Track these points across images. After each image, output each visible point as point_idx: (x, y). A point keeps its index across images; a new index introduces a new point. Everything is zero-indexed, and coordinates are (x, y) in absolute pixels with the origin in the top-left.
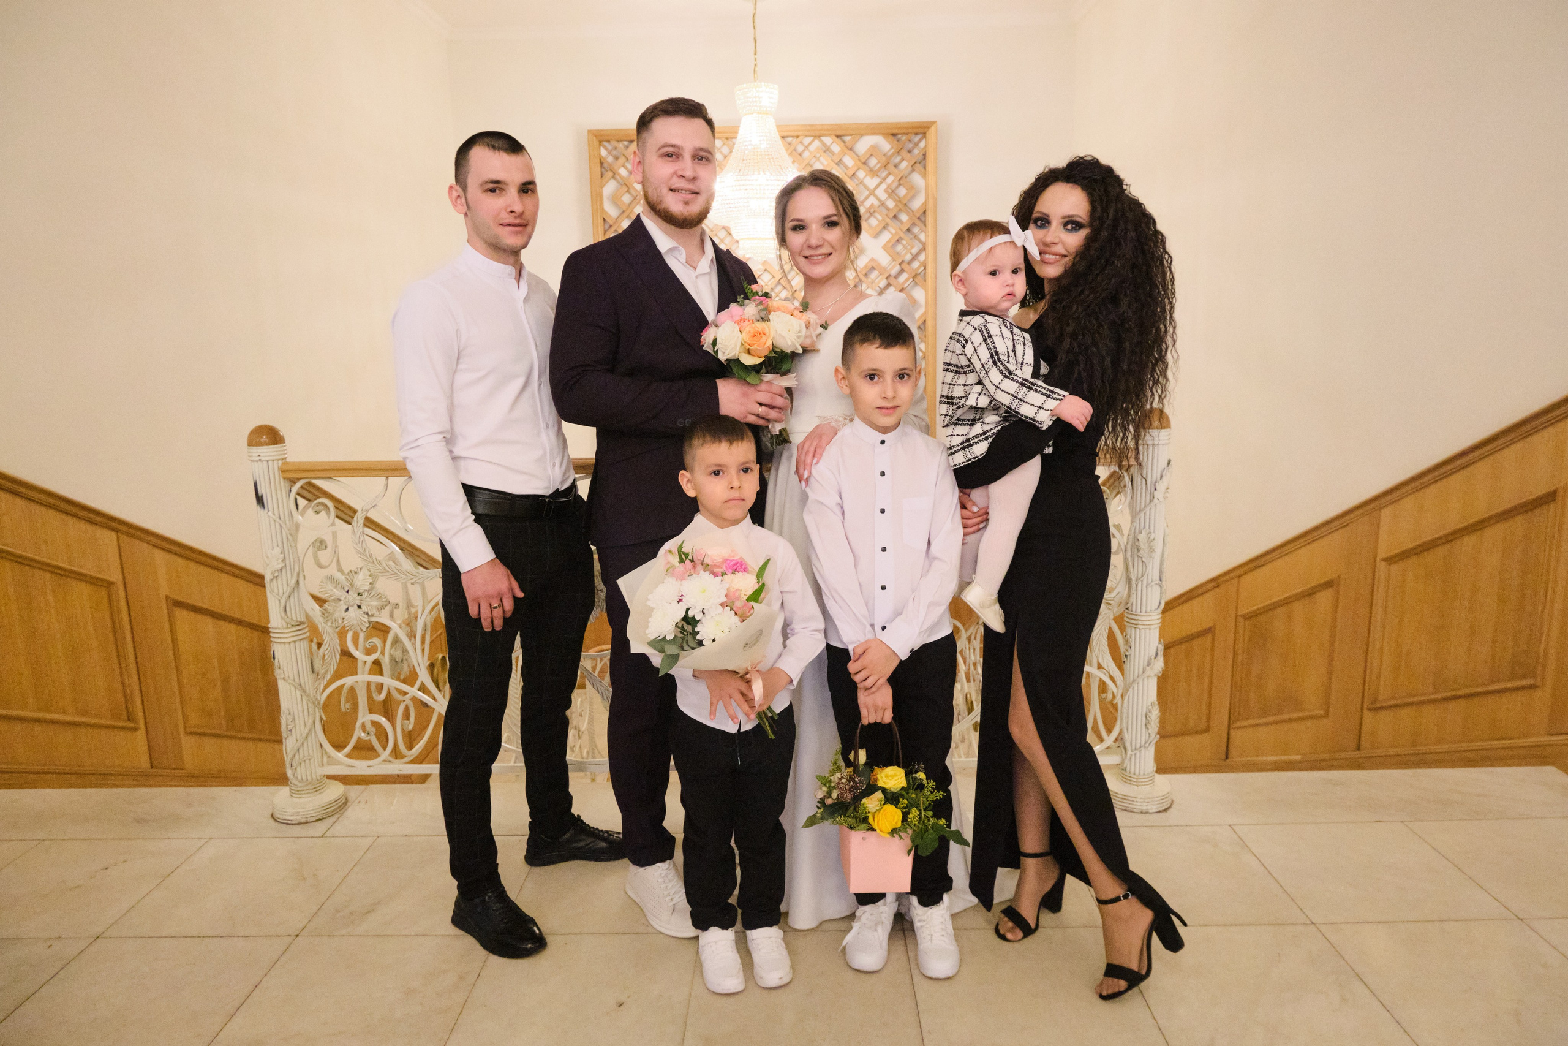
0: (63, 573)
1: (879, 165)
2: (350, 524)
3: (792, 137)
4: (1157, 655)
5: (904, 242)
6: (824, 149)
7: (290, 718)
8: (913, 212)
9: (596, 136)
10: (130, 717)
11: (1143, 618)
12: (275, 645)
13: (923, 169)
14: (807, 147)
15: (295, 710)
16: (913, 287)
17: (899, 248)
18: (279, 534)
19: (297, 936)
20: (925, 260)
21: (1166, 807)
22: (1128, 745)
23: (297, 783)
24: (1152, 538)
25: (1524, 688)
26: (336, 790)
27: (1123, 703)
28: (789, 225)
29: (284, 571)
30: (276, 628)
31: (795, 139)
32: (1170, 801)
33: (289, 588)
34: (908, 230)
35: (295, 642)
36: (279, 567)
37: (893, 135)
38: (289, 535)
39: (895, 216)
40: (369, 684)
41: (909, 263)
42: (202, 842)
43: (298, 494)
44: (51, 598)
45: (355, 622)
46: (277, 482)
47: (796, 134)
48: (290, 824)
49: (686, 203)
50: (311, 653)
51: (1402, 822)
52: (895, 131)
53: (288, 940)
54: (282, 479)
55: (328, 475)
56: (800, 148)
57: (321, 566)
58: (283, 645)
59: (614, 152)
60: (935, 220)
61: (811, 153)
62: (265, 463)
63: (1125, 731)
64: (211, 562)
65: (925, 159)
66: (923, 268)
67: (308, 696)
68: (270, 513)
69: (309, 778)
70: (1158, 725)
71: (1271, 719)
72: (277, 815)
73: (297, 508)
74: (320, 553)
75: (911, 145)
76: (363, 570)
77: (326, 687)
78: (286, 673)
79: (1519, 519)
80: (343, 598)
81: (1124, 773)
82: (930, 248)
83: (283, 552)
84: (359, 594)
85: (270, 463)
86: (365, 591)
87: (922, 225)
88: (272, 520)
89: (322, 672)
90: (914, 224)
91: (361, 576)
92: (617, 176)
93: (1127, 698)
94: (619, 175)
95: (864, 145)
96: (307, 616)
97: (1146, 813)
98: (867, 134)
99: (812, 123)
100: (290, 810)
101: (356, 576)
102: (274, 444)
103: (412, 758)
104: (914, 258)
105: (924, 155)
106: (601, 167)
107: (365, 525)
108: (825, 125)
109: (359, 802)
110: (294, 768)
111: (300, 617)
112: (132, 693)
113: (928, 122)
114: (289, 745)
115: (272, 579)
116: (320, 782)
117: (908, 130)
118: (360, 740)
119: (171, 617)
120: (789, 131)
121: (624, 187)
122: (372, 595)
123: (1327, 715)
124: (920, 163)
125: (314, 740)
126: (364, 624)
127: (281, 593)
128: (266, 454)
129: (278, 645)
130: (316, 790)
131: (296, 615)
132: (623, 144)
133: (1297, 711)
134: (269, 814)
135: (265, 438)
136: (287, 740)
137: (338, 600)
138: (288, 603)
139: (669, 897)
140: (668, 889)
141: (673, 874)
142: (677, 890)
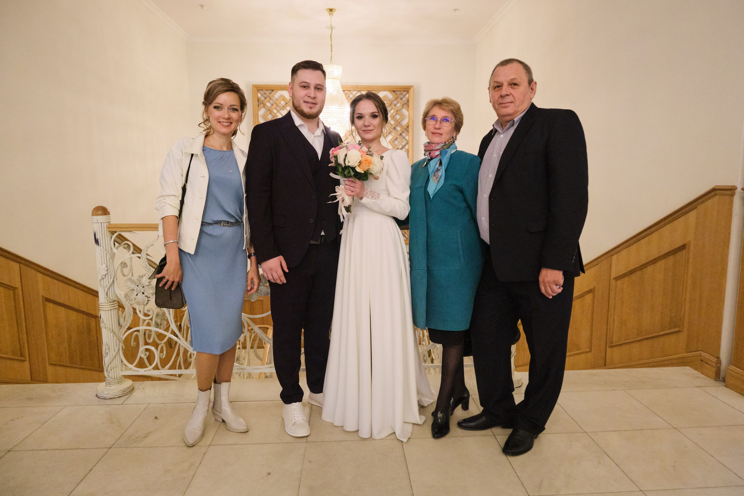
2: (140, 253)
3: (348, 91)
5: (399, 140)
7: (107, 347)
8: (403, 126)
9: (256, 88)
10: (22, 355)
12: (101, 311)
13: (407, 107)
15: (110, 343)
17: (396, 142)
18: (105, 257)
19: (110, 448)
20: (408, 148)
21: (520, 385)
23: (109, 380)
25: (675, 332)
26: (129, 383)
28: (356, 116)
29: (107, 276)
30: (102, 303)
31: (349, 92)
32: (521, 383)
33: (109, 284)
34: (400, 134)
35: (111, 310)
36: (105, 273)
37: (394, 91)
38: (110, 258)
39: (394, 128)
42: (61, 408)
43: (115, 241)
45: (141, 301)
46: (105, 233)
47: (349, 89)
48: (106, 399)
49: (311, 108)
50: (119, 316)
51: (624, 390)
52: (395, 90)
53: (106, 450)
54: (108, 232)
55: (131, 230)
57: (124, 275)
58: (105, 311)
59: (265, 95)
60: (413, 129)
62: (100, 224)
65: (408, 102)
67: (116, 336)
68: (102, 248)
69: (116, 377)
72: (99, 395)
73: (114, 247)
74: (124, 269)
75: (402, 96)
77: (125, 332)
78: (106, 325)
80: (135, 289)
82: (410, 143)
83: (107, 266)
84: (143, 287)
85: (102, 224)
86: (146, 285)
87: (407, 132)
88: (102, 251)
89: (123, 325)
90: (403, 132)
91: (144, 278)
92: (265, 106)
94: (267, 106)
96: (117, 297)
98: (382, 91)
99: (357, 85)
100: (106, 392)
101: (142, 278)
102: (105, 215)
105: (408, 101)
106: (258, 102)
109: (140, 389)
110: (108, 371)
111: (114, 298)
112: (23, 343)
113: (409, 86)
114: (106, 360)
115: (101, 278)
116: (121, 379)
117: (401, 90)
118: (141, 357)
119: (44, 306)
120: (346, 88)
121: (269, 111)
122: (150, 287)
123: (590, 351)
124: (406, 104)
125: (118, 358)
126: (145, 301)
127: (105, 286)
128: (101, 219)
129: (103, 311)
130: (118, 383)
131: (112, 297)
132: (269, 92)
133: (577, 350)
134: (95, 394)
135: (100, 212)
136: (105, 358)
137: (133, 290)
138: (108, 291)
139: (294, 418)
140: (295, 414)
141: (299, 408)
142: (299, 415)
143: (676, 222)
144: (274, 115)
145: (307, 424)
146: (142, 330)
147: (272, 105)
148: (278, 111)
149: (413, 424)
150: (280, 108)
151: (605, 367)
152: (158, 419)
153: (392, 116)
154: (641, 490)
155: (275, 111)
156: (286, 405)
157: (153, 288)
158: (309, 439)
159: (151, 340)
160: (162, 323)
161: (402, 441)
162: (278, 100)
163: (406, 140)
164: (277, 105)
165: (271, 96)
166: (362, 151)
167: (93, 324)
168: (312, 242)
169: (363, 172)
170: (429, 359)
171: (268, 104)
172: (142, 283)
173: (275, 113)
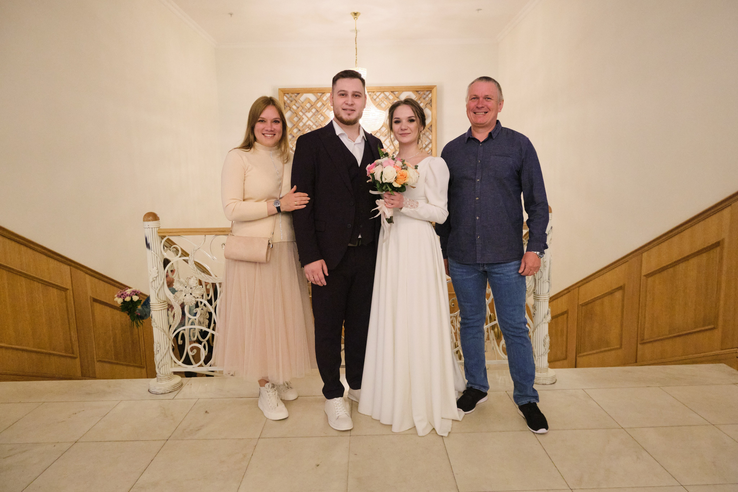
0: (46, 284)
2: (188, 257)
3: (372, 92)
4: (548, 313)
6: (386, 97)
7: (159, 345)
9: (282, 91)
10: (73, 353)
11: (542, 297)
12: (152, 311)
13: (430, 107)
14: (378, 97)
15: (161, 341)
18: (156, 261)
19: (167, 440)
20: (432, 147)
21: (554, 382)
23: (160, 376)
24: (545, 261)
25: (709, 329)
26: (178, 379)
27: (533, 335)
28: (393, 121)
29: (157, 278)
32: (555, 379)
33: (160, 285)
35: (161, 310)
36: (156, 276)
37: (417, 91)
42: (118, 402)
43: (164, 243)
44: (41, 294)
45: (189, 301)
46: (156, 237)
48: (158, 394)
49: (349, 115)
51: (658, 387)
52: (418, 90)
53: (163, 442)
54: (158, 236)
55: (179, 234)
56: (375, 97)
58: (156, 311)
59: (291, 99)
60: (436, 129)
61: (380, 99)
62: (151, 229)
65: (431, 102)
66: (430, 151)
67: (167, 335)
68: (152, 252)
69: (166, 373)
70: (549, 345)
72: (151, 390)
73: (164, 250)
75: (425, 96)
76: (193, 277)
77: (174, 331)
78: (157, 324)
79: (704, 255)
80: (184, 290)
82: (434, 142)
83: (157, 269)
84: (191, 288)
85: (153, 229)
86: (194, 286)
87: (430, 131)
88: (153, 255)
91: (192, 280)
92: (291, 109)
93: (535, 333)
94: (293, 109)
96: (167, 298)
97: (546, 384)
98: (406, 91)
99: (380, 86)
100: (158, 388)
101: (190, 280)
102: (155, 221)
104: (427, 146)
105: (431, 100)
106: (284, 105)
108: (386, 87)
109: (188, 384)
110: (159, 368)
111: (164, 299)
112: (75, 341)
113: (433, 86)
114: (157, 358)
115: (152, 280)
116: (171, 376)
117: (423, 90)
119: (92, 307)
120: (370, 89)
121: (295, 114)
122: (197, 288)
123: (621, 347)
124: (429, 104)
125: (168, 356)
126: (193, 302)
127: (156, 288)
128: (151, 225)
129: (154, 311)
130: (169, 378)
131: (162, 298)
132: (295, 95)
133: (607, 347)
134: (148, 389)
135: (151, 218)
136: (157, 355)
137: (182, 291)
138: (159, 292)
139: (337, 413)
140: (338, 409)
141: (341, 403)
142: (341, 410)
144: (300, 118)
145: (350, 419)
146: (188, 329)
147: (298, 108)
148: (304, 114)
149: (453, 420)
150: (306, 111)
151: (636, 364)
152: (208, 413)
154: (682, 485)
155: (301, 114)
156: (329, 400)
157: (200, 289)
158: (352, 433)
159: (195, 338)
160: (204, 322)
161: (442, 436)
162: (304, 103)
163: (429, 139)
164: (303, 108)
165: (297, 99)
166: (397, 167)
168: (350, 245)
171: (294, 107)
172: (190, 284)
173: (301, 116)
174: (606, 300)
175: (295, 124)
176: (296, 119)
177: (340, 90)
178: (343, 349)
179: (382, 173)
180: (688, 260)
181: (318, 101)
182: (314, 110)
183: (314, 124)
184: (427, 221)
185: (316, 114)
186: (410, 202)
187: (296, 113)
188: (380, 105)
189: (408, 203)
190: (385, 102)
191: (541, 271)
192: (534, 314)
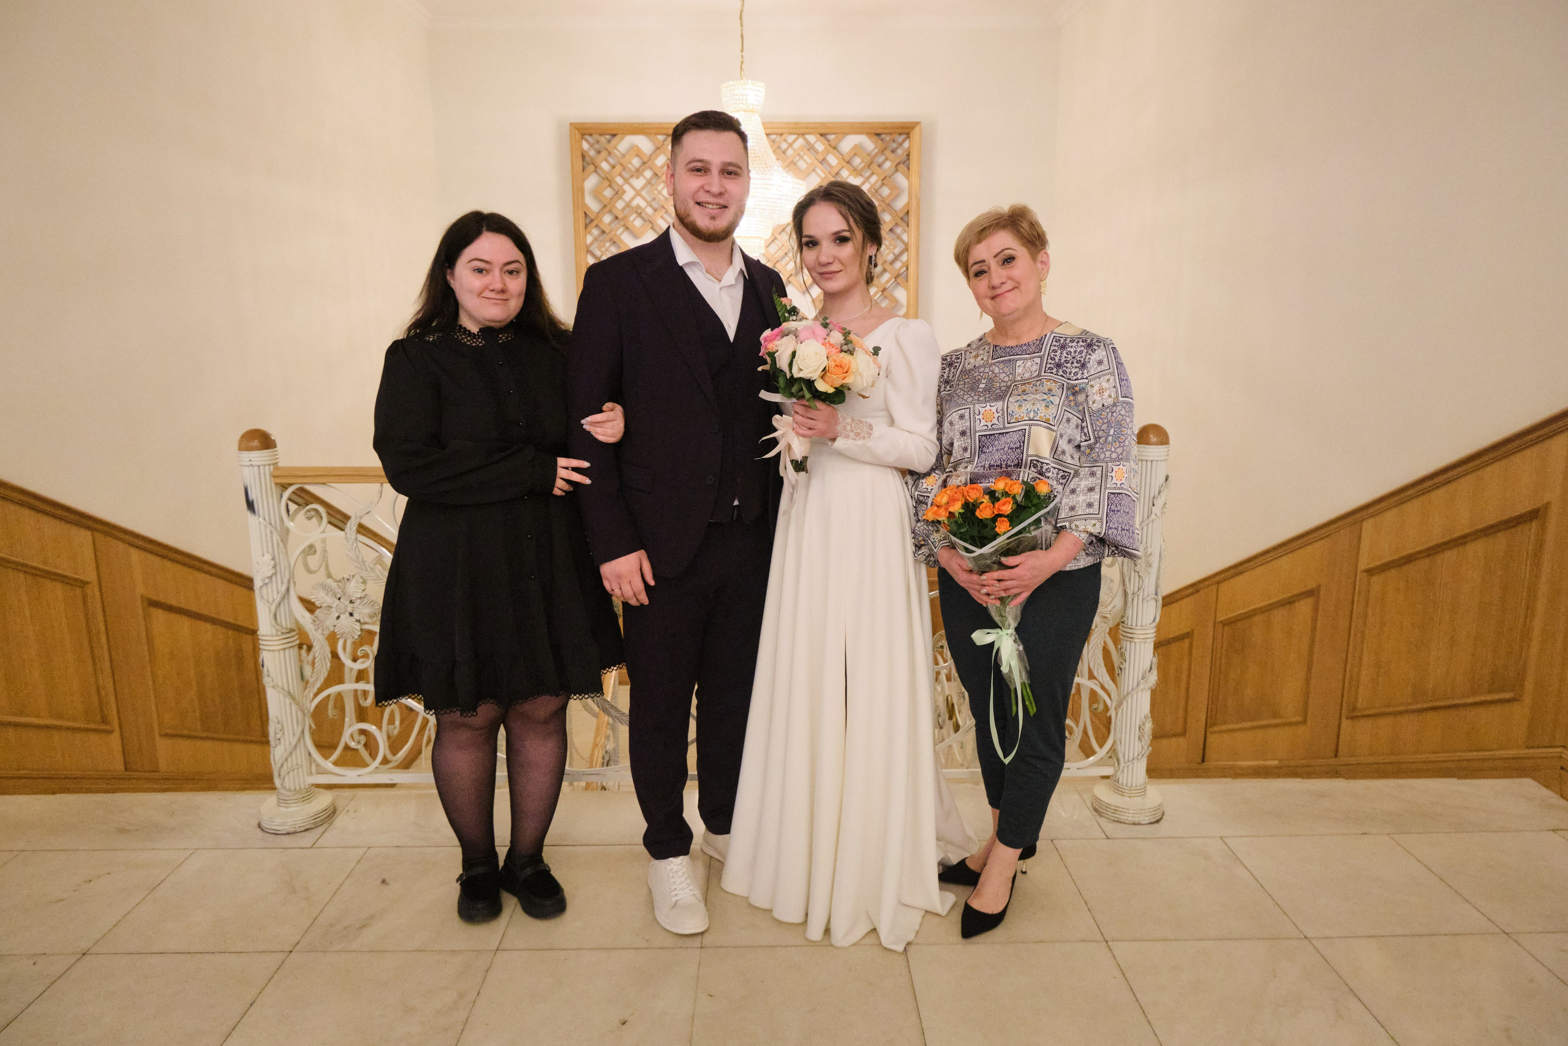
0: (38, 573)
1: (863, 165)
2: (342, 530)
3: (776, 134)
4: (1151, 668)
7: (279, 726)
8: (896, 212)
9: (578, 129)
10: (104, 721)
11: (1139, 632)
12: (264, 652)
13: (906, 169)
14: (791, 145)
15: (284, 719)
16: (895, 287)
18: (269, 539)
19: (291, 952)
21: (1158, 818)
22: (1121, 756)
23: (285, 792)
24: (1149, 552)
25: (1503, 701)
26: (324, 799)
27: (1117, 716)
29: (274, 578)
30: (266, 636)
31: (779, 137)
32: (1162, 811)
33: (279, 595)
35: (284, 649)
36: (270, 573)
37: (878, 135)
38: (280, 542)
40: (356, 691)
41: (892, 263)
42: (188, 853)
43: (290, 499)
44: (24, 598)
45: (346, 629)
46: (268, 487)
47: (780, 131)
48: (278, 834)
49: (713, 218)
50: (301, 661)
51: (1388, 834)
52: (879, 131)
53: (281, 956)
54: (273, 483)
55: (323, 481)
56: (784, 146)
57: (309, 571)
58: (272, 653)
59: (597, 146)
60: (918, 220)
61: (795, 151)
62: (256, 468)
63: (1119, 743)
64: (186, 560)
65: (908, 159)
66: (905, 268)
67: (297, 704)
68: (261, 519)
69: (298, 788)
70: (1151, 737)
71: (1249, 724)
72: (265, 825)
73: (288, 514)
74: (310, 559)
75: (894, 145)
76: (355, 577)
77: (316, 695)
78: (275, 680)
80: (334, 606)
81: (1116, 784)
83: (273, 559)
84: (351, 602)
85: (261, 467)
86: (357, 598)
88: (263, 527)
89: (311, 681)
90: (897, 224)
91: (353, 583)
92: (598, 170)
93: (1120, 710)
94: (601, 169)
95: (848, 143)
96: (297, 622)
97: (1139, 824)
98: (851, 133)
99: (795, 121)
100: (278, 821)
101: (348, 583)
102: (267, 449)
103: (396, 764)
104: (897, 258)
105: (908, 155)
106: (583, 160)
107: (358, 532)
108: (809, 123)
109: (348, 811)
110: (282, 777)
111: (290, 625)
112: (107, 695)
113: (912, 123)
114: (277, 754)
115: (262, 584)
116: (309, 792)
117: (892, 131)
118: (347, 748)
119: (147, 617)
120: (773, 129)
121: (606, 181)
122: (365, 602)
123: (1304, 722)
124: (904, 163)
125: (302, 748)
126: (356, 631)
128: (257, 459)
129: (267, 652)
130: (303, 799)
131: (286, 622)
132: (606, 138)
133: (1274, 717)
134: (255, 824)
135: (256, 443)
136: (276, 749)
137: (330, 607)
138: (278, 612)
139: (674, 893)
140: (676, 883)
141: (685, 869)
142: (684, 885)
143: (1518, 459)
144: (617, 189)
145: (702, 905)
146: (350, 690)
147: (614, 167)
148: (626, 181)
149: (925, 911)
150: (631, 175)
152: (388, 884)
153: (874, 191)
155: (619, 180)
156: (657, 862)
158: (708, 939)
162: (627, 156)
163: (902, 241)
164: (624, 168)
165: (610, 147)
166: (830, 345)
167: (247, 647)
169: (831, 390)
170: (949, 725)
171: (605, 166)
172: (348, 592)
173: (621, 187)
174: (1278, 615)
175: (606, 203)
176: (608, 193)
177: (690, 158)
178: (692, 742)
179: (794, 354)
180: (1465, 544)
181: (658, 151)
182: (648, 174)
183: (649, 204)
184: (890, 467)
185: (653, 182)
186: (853, 425)
187: (608, 180)
188: (795, 164)
189: (849, 428)
190: (805, 157)
191: (1139, 576)
192: (1121, 669)
